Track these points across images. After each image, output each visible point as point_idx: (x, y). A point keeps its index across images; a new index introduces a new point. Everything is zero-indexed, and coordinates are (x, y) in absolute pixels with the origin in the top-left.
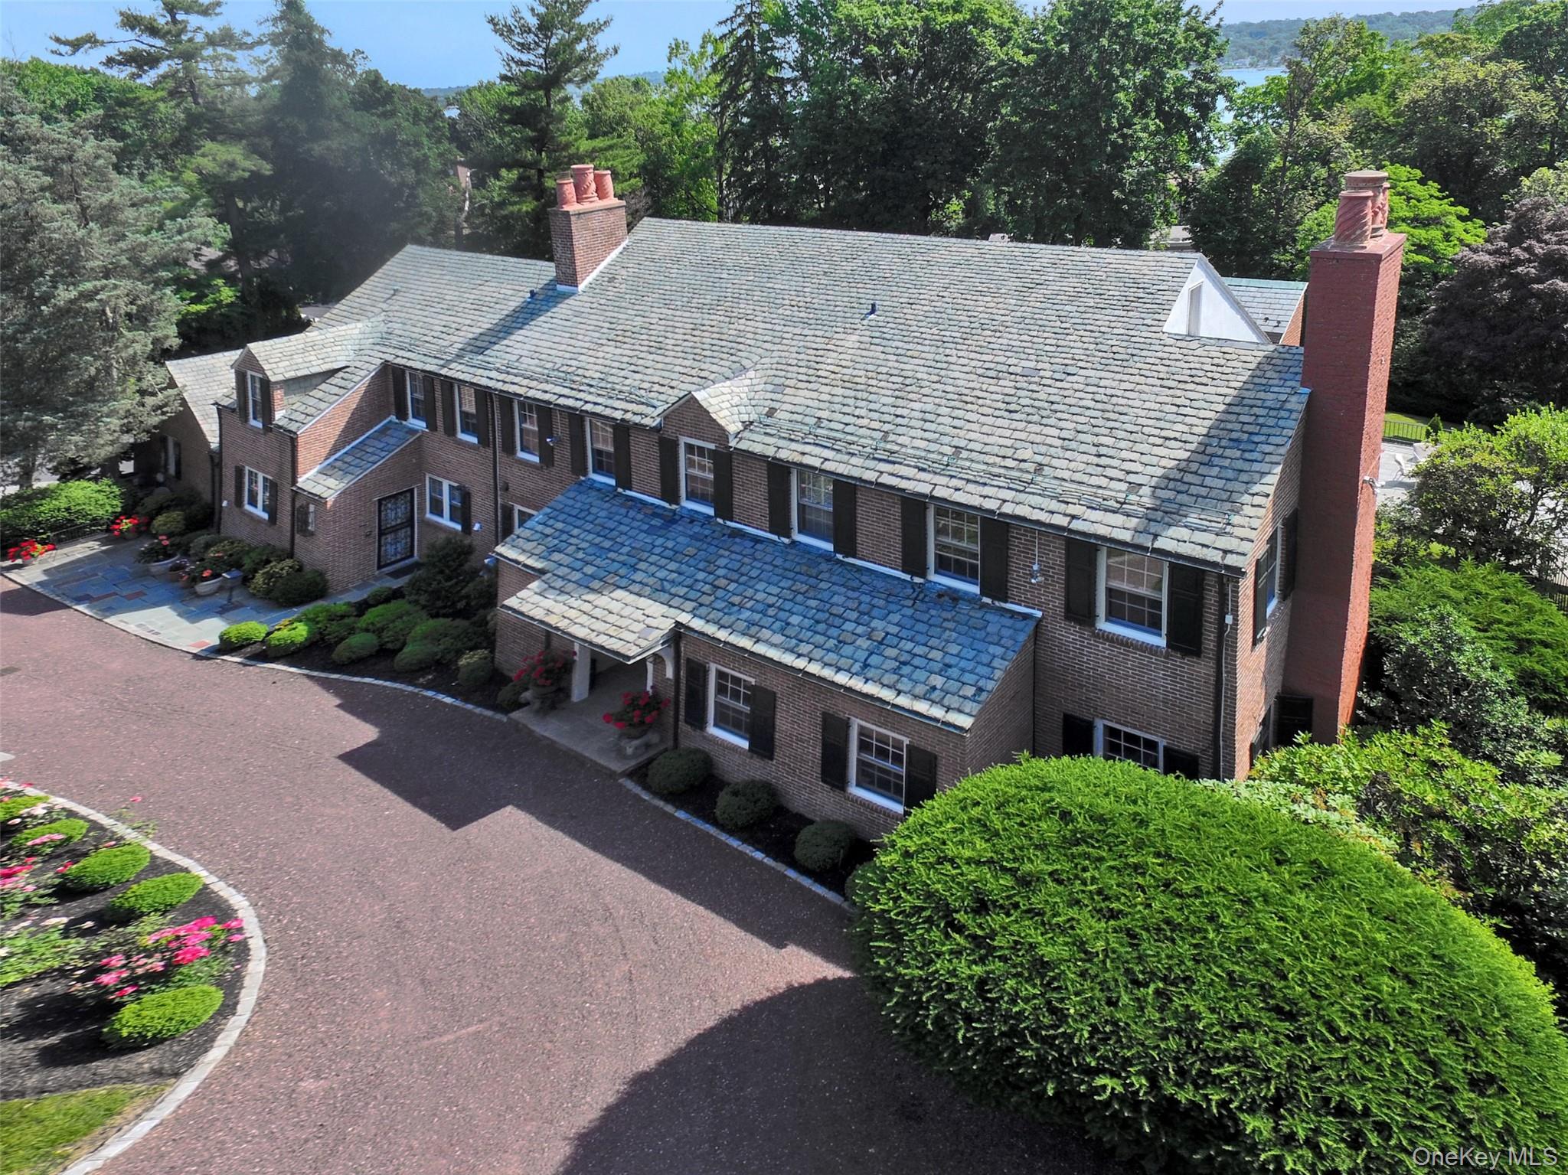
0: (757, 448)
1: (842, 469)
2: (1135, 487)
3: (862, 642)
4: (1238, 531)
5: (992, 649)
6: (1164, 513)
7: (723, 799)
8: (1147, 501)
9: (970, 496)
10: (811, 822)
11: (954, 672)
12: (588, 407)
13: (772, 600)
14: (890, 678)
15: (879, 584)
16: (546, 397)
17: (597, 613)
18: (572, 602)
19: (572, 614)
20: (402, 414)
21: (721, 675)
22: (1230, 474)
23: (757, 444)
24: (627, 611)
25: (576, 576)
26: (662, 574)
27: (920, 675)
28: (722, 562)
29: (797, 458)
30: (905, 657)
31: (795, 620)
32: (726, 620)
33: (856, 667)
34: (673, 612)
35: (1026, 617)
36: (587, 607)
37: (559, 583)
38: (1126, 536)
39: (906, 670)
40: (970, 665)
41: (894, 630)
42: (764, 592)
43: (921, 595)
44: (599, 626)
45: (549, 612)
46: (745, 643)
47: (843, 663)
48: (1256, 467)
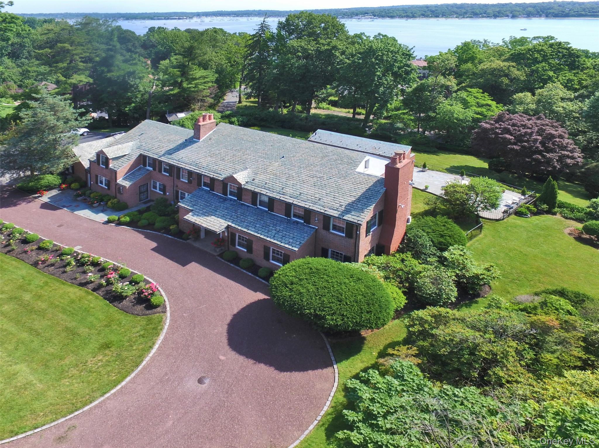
0: (249, 188)
1: (271, 195)
2: (341, 206)
3: (274, 232)
4: (362, 217)
5: (305, 235)
6: (347, 211)
7: (241, 262)
8: (343, 209)
9: (302, 204)
10: (261, 267)
11: (295, 239)
12: (203, 173)
13: (252, 221)
14: (280, 239)
15: (279, 219)
16: (191, 169)
17: (208, 221)
18: (201, 218)
19: (202, 221)
20: (145, 165)
21: (239, 236)
22: (363, 204)
23: (249, 187)
24: (215, 221)
25: (201, 212)
26: (224, 213)
27: (287, 239)
28: (239, 211)
29: (260, 192)
30: (284, 235)
31: (258, 225)
32: (240, 225)
33: (272, 237)
34: (227, 222)
35: (314, 228)
36: (205, 220)
37: (197, 213)
38: (337, 216)
39: (284, 238)
40: (299, 238)
41: (281, 229)
42: (250, 219)
43: (289, 222)
44: (209, 224)
45: (196, 220)
46: (245, 230)
47: (269, 235)
48: (369, 204)
